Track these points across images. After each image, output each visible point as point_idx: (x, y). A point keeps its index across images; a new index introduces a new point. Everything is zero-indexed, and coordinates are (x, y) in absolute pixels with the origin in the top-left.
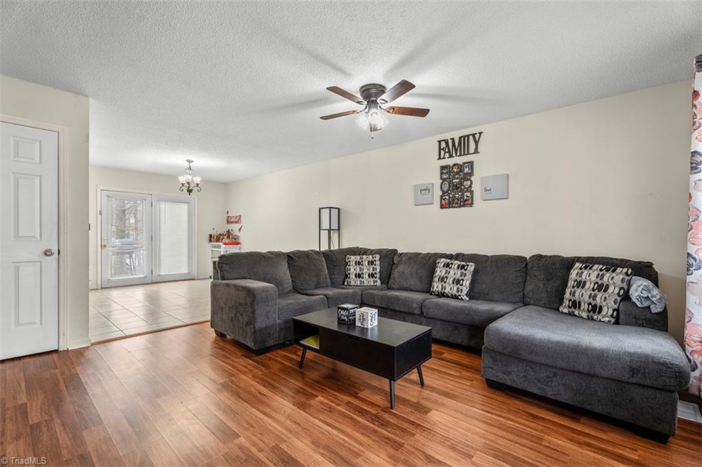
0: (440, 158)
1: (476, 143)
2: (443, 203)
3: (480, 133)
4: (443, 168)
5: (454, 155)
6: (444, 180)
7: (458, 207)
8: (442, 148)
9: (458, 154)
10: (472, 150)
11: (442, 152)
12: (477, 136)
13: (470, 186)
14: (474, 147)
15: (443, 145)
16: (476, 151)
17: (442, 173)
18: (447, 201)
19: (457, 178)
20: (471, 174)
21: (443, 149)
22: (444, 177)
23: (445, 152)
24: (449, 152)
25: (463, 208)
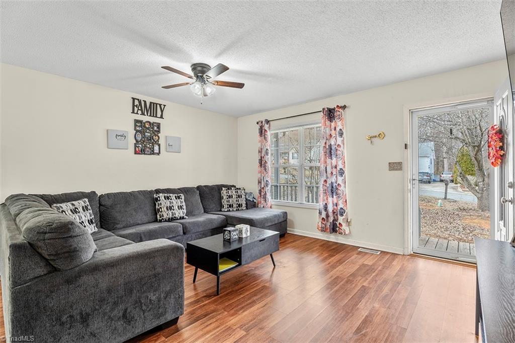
0: (133, 112)
1: (162, 111)
2: (137, 149)
3: (165, 106)
4: (136, 121)
5: (146, 114)
6: (137, 131)
7: (149, 154)
8: (135, 105)
9: (149, 115)
10: (159, 115)
11: (136, 109)
12: (162, 107)
13: (158, 141)
14: (161, 114)
15: (137, 103)
16: (162, 117)
17: (136, 126)
18: (140, 149)
19: (148, 133)
20: (159, 131)
21: (137, 106)
22: (138, 129)
23: (138, 109)
24: (142, 110)
25: (152, 155)
